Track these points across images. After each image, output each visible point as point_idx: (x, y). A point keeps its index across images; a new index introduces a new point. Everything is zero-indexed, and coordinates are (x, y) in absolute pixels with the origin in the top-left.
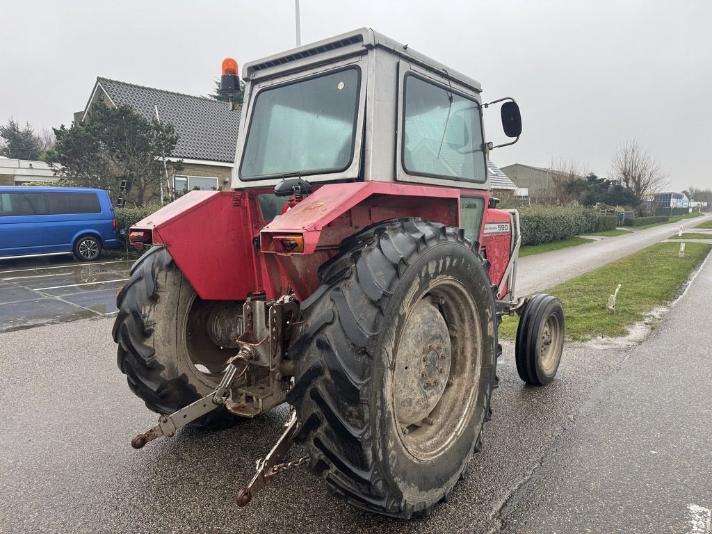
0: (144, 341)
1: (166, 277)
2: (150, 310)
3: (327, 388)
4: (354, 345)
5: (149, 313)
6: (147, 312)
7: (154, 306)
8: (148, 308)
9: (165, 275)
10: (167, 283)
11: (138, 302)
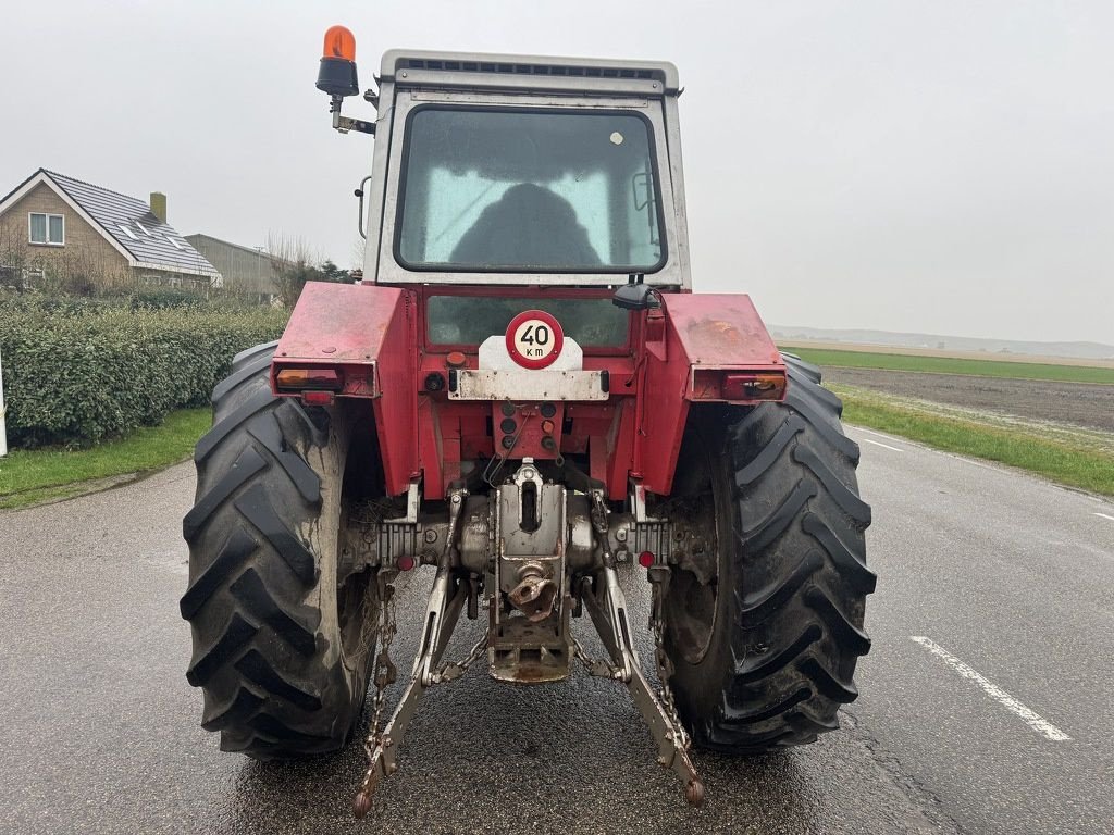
0: (305, 597)
1: (322, 459)
2: (311, 531)
3: (830, 586)
4: (855, 520)
5: (310, 535)
6: (306, 536)
7: (317, 522)
8: (306, 527)
9: (318, 455)
10: (326, 470)
11: (284, 519)
